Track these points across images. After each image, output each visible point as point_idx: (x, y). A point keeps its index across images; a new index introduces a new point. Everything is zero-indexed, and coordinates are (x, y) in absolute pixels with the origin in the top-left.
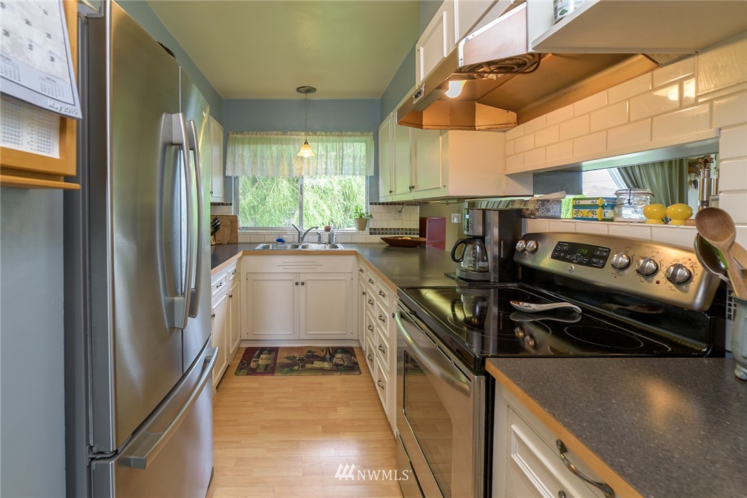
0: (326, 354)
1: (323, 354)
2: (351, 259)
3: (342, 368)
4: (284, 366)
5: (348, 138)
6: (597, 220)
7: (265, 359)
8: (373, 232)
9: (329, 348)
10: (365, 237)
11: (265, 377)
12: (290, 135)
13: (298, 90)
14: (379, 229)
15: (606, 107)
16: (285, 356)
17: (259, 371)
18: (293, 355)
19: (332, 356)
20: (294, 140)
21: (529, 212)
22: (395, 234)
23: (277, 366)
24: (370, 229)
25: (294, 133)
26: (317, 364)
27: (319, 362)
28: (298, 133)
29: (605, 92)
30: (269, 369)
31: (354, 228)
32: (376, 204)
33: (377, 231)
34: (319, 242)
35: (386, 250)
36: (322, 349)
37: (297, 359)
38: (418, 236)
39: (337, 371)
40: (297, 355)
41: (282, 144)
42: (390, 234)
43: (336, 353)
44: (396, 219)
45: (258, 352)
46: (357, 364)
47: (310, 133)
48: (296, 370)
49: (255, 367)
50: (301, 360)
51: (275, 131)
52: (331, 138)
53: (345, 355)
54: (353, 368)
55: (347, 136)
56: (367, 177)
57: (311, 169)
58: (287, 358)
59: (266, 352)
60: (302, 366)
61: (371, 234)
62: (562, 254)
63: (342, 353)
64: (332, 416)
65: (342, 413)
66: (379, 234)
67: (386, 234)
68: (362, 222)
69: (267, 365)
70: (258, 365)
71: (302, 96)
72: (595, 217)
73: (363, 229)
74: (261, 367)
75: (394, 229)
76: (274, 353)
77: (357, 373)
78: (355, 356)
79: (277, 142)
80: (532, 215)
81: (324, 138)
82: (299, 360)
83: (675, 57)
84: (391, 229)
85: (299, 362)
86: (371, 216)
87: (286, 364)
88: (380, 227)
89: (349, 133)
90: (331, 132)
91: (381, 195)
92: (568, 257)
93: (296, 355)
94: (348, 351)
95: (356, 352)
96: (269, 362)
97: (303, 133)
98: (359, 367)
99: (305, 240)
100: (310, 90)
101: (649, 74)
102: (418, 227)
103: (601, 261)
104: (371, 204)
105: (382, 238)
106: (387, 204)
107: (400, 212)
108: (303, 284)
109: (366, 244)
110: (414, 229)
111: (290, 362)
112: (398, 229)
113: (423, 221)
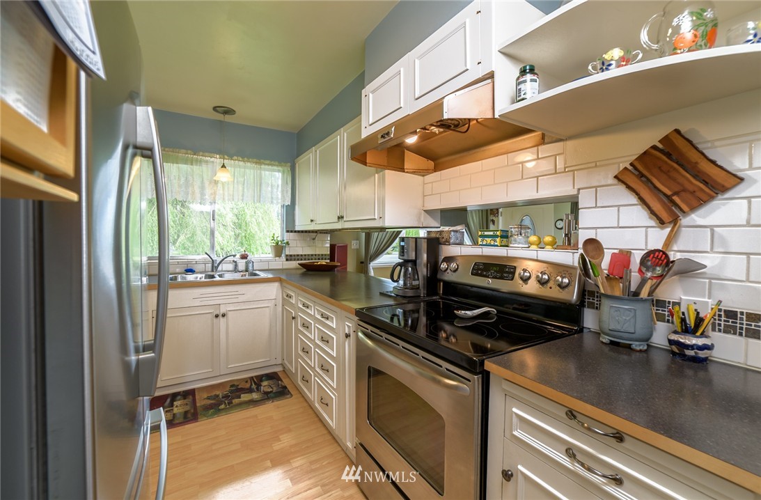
0: (251, 385)
1: (248, 385)
2: (276, 285)
3: (272, 395)
4: (207, 408)
5: (266, 167)
6: (497, 246)
7: (180, 405)
8: (289, 258)
9: (252, 377)
10: (281, 263)
11: (186, 426)
12: (202, 156)
13: (215, 109)
14: (294, 255)
15: (505, 166)
16: (206, 397)
17: (176, 421)
18: (214, 394)
19: (258, 386)
20: (207, 162)
21: (444, 240)
22: (309, 259)
23: (199, 410)
24: (287, 255)
25: (207, 154)
26: (245, 397)
27: (246, 395)
28: (212, 155)
29: (506, 155)
30: (189, 415)
31: (271, 255)
32: (292, 232)
33: (293, 258)
34: (236, 270)
35: (304, 275)
36: (246, 380)
37: (221, 397)
38: (329, 261)
39: (268, 399)
40: (220, 393)
41: (192, 164)
42: (305, 260)
43: (261, 381)
44: (309, 246)
45: (169, 400)
46: (285, 387)
47: (226, 157)
48: (223, 409)
49: (171, 418)
50: (226, 397)
51: (183, 149)
52: (249, 164)
53: (271, 382)
54: (283, 392)
55: (265, 164)
56: (283, 206)
57: (226, 194)
58: (208, 398)
59: (179, 397)
60: (229, 404)
61: (287, 260)
62: (480, 272)
63: (267, 380)
64: (277, 446)
65: (286, 440)
66: (295, 260)
67: (301, 260)
68: (279, 249)
69: (186, 413)
70: (174, 414)
71: (220, 117)
72: (496, 244)
73: (280, 256)
74: (178, 416)
75: (308, 255)
76: (191, 397)
77: (288, 396)
78: (282, 381)
79: (186, 162)
80: (447, 242)
81: (241, 163)
82: (223, 397)
83: (554, 139)
84: (305, 255)
85: (223, 399)
86: (288, 243)
87: (210, 405)
88: (295, 253)
89: (268, 162)
90: (248, 158)
91: (297, 223)
92: (485, 273)
93: (217, 393)
94: (273, 377)
95: (281, 375)
96: (187, 408)
97: (218, 156)
98: (289, 391)
99: (220, 268)
100: (228, 111)
101: (536, 148)
102: (329, 253)
103: (510, 276)
104: (288, 231)
105: (300, 264)
106: (302, 232)
107: (314, 239)
108: (224, 315)
109: (282, 270)
110: (325, 255)
111: (212, 402)
112: (312, 255)
113: (332, 247)
